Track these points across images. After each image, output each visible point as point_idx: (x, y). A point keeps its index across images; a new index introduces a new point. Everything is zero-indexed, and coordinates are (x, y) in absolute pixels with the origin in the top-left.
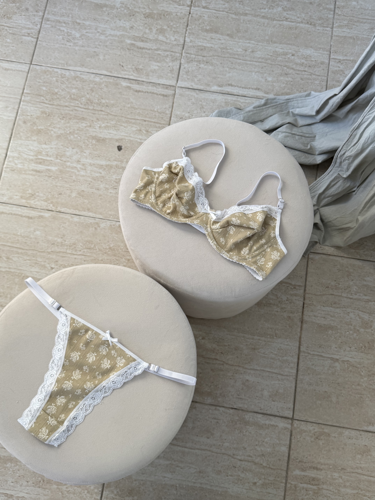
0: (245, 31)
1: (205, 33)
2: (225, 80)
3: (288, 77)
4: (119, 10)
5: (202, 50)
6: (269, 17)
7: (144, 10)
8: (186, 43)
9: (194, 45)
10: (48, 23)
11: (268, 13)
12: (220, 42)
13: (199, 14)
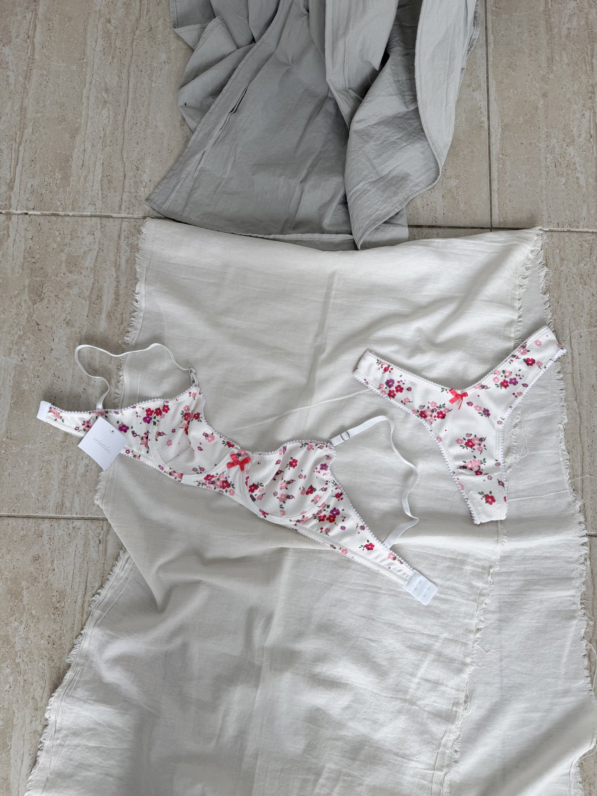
0: (60, 107)
1: (71, 180)
2: (173, 132)
3: (158, 27)
4: (25, 356)
5: (110, 182)
6: (25, 68)
7: (23, 304)
8: (97, 214)
9: (100, 195)
10: (68, 504)
11: (17, 71)
12: (89, 149)
13: (28, 195)
